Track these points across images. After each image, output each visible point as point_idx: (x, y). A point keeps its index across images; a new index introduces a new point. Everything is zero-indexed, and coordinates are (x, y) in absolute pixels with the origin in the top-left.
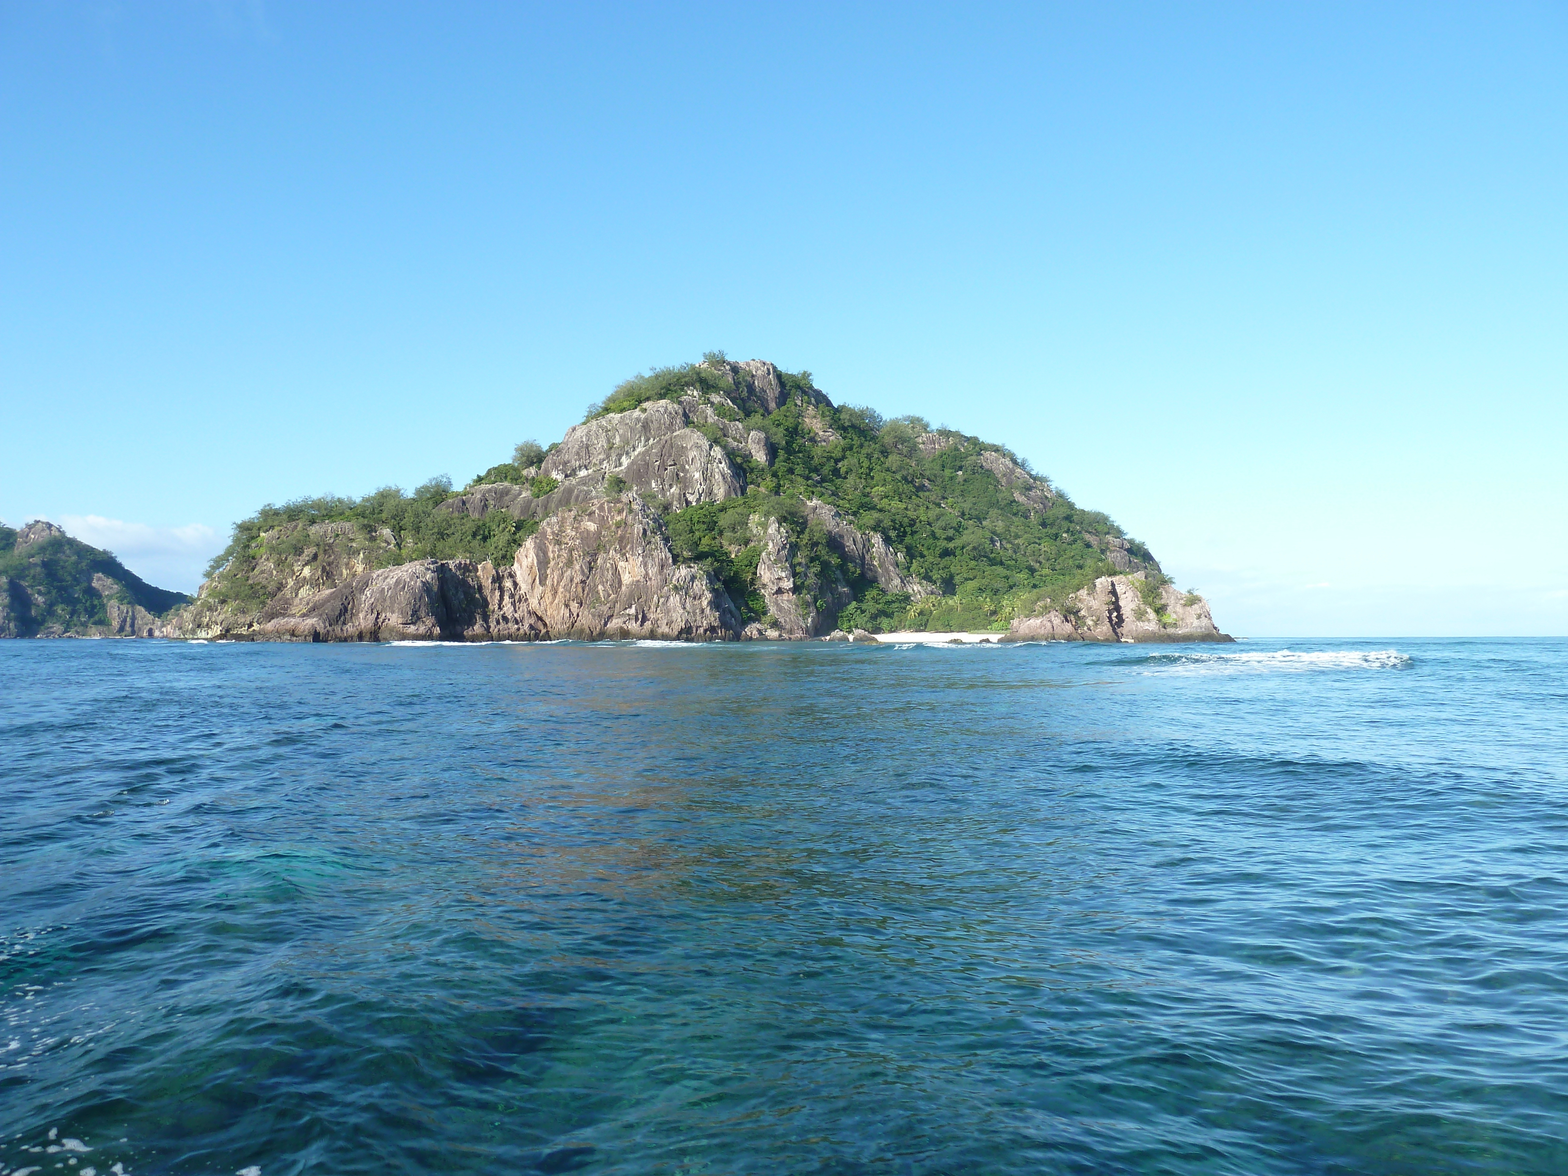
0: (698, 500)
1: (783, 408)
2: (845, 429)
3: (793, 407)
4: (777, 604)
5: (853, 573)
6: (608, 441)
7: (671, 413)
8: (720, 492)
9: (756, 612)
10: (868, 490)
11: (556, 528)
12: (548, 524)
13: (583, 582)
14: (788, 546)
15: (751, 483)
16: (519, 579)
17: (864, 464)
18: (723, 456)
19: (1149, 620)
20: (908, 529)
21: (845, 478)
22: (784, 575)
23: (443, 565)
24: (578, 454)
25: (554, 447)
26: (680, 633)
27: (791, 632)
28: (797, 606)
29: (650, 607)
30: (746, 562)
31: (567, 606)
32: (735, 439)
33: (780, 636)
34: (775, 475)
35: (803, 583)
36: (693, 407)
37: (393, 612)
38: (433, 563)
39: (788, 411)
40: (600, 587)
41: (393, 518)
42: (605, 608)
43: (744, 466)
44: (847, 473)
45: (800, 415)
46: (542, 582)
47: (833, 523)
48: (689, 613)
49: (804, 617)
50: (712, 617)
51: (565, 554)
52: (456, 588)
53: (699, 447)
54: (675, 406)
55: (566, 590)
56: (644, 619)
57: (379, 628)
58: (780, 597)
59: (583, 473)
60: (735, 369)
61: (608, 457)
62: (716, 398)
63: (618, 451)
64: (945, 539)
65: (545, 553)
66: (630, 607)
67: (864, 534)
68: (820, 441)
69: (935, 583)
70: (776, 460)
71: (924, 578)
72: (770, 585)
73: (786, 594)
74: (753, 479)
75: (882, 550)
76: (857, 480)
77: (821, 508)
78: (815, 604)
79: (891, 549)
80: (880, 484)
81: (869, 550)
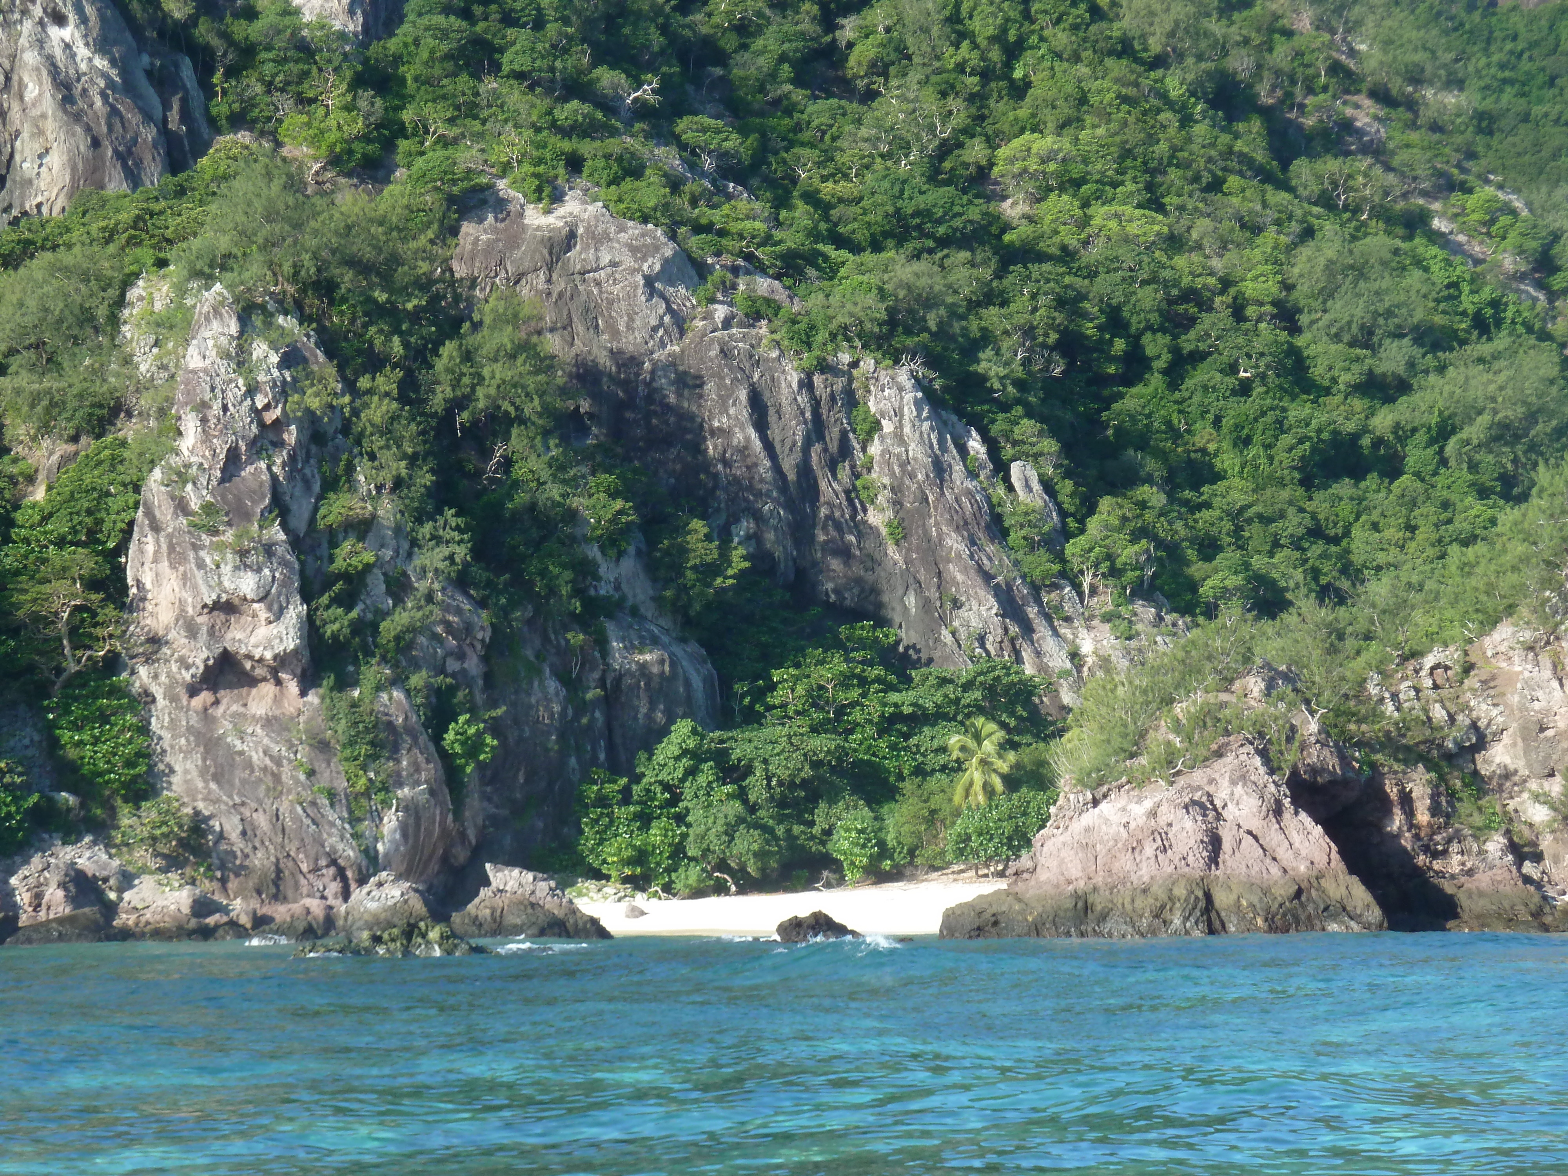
5: (710, 570)
9: (90, 784)
10: (976, 151)
14: (291, 435)
15: (238, 121)
20: (1157, 347)
21: (870, 96)
22: (254, 585)
27: (276, 884)
28: (322, 746)
33: (200, 907)
34: (379, 77)
35: (363, 627)
43: (205, 32)
47: (650, 314)
49: (363, 803)
58: (223, 704)
72: (178, 638)
73: (268, 689)
74: (251, 103)
75: (916, 451)
76: (930, 104)
77: (599, 240)
78: (437, 739)
79: (975, 445)
80: (1051, 120)
81: (845, 450)
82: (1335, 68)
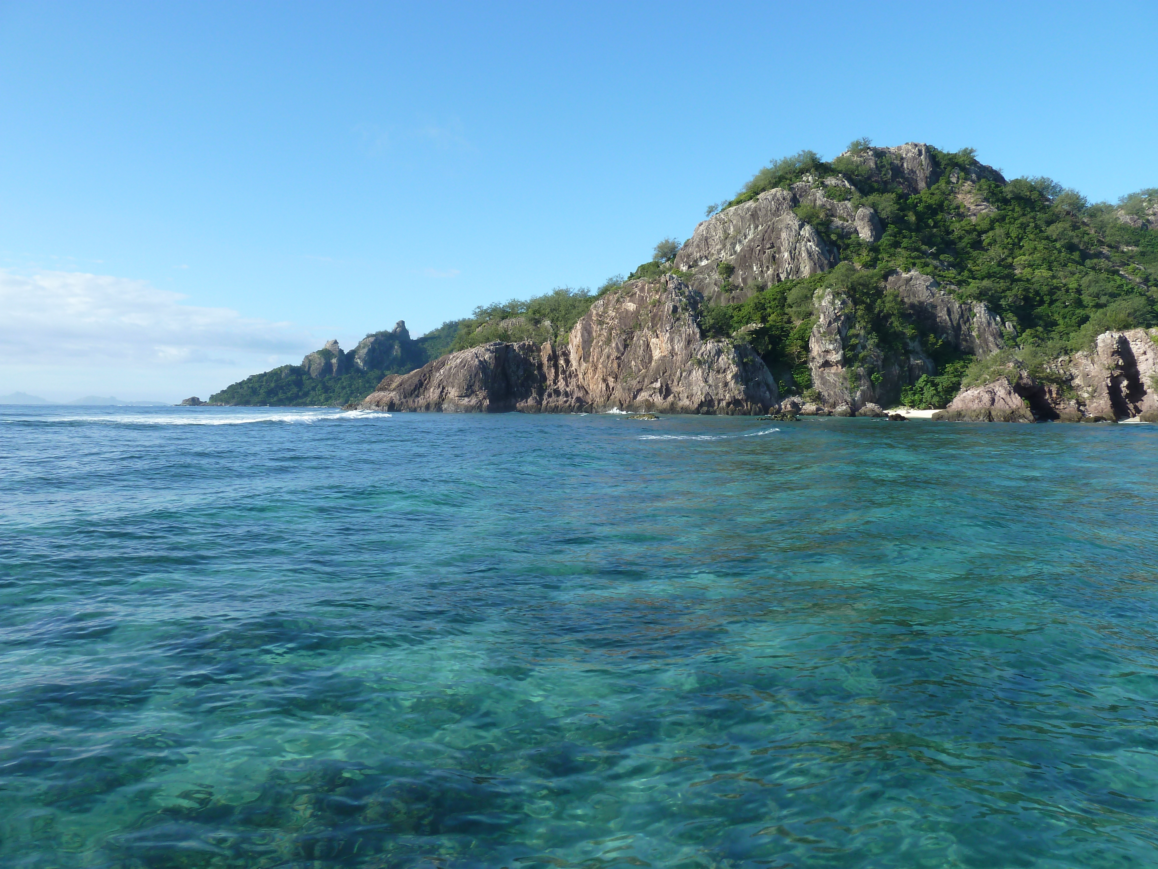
0: (787, 278)
1: (933, 187)
2: (1006, 201)
3: (945, 185)
4: (822, 378)
5: (934, 344)
6: (725, 231)
7: (778, 200)
8: (806, 270)
9: (799, 385)
10: (1010, 260)
11: (601, 310)
12: (595, 306)
13: (618, 358)
14: (842, 318)
15: (845, 259)
16: (570, 357)
18: (810, 234)
20: (1047, 298)
21: (987, 250)
22: (831, 347)
23: (507, 346)
24: (698, 246)
26: (701, 405)
27: (834, 405)
28: (845, 379)
29: (673, 381)
30: (798, 336)
31: (605, 380)
32: (841, 218)
33: (818, 409)
34: (875, 249)
35: (856, 355)
36: (805, 192)
37: (453, 387)
38: (497, 345)
39: (938, 189)
40: (633, 362)
42: (634, 382)
43: (839, 242)
44: (990, 244)
45: (952, 191)
46: (586, 360)
47: (927, 293)
48: (710, 386)
49: (853, 390)
50: (736, 390)
51: (605, 333)
52: (518, 367)
53: (788, 227)
54: (786, 192)
55: (604, 367)
56: (668, 392)
57: (443, 400)
58: (827, 370)
59: (704, 263)
60: (879, 154)
61: (724, 246)
62: (831, 181)
63: (732, 240)
64: (1094, 306)
65: (590, 333)
66: (657, 381)
67: (964, 303)
68: (968, 216)
70: (882, 235)
72: (817, 357)
73: (835, 367)
74: (848, 255)
75: (983, 320)
76: (1000, 251)
77: (917, 279)
78: (870, 377)
79: (998, 318)
80: (1027, 253)
81: (968, 320)
82: (1099, 241)
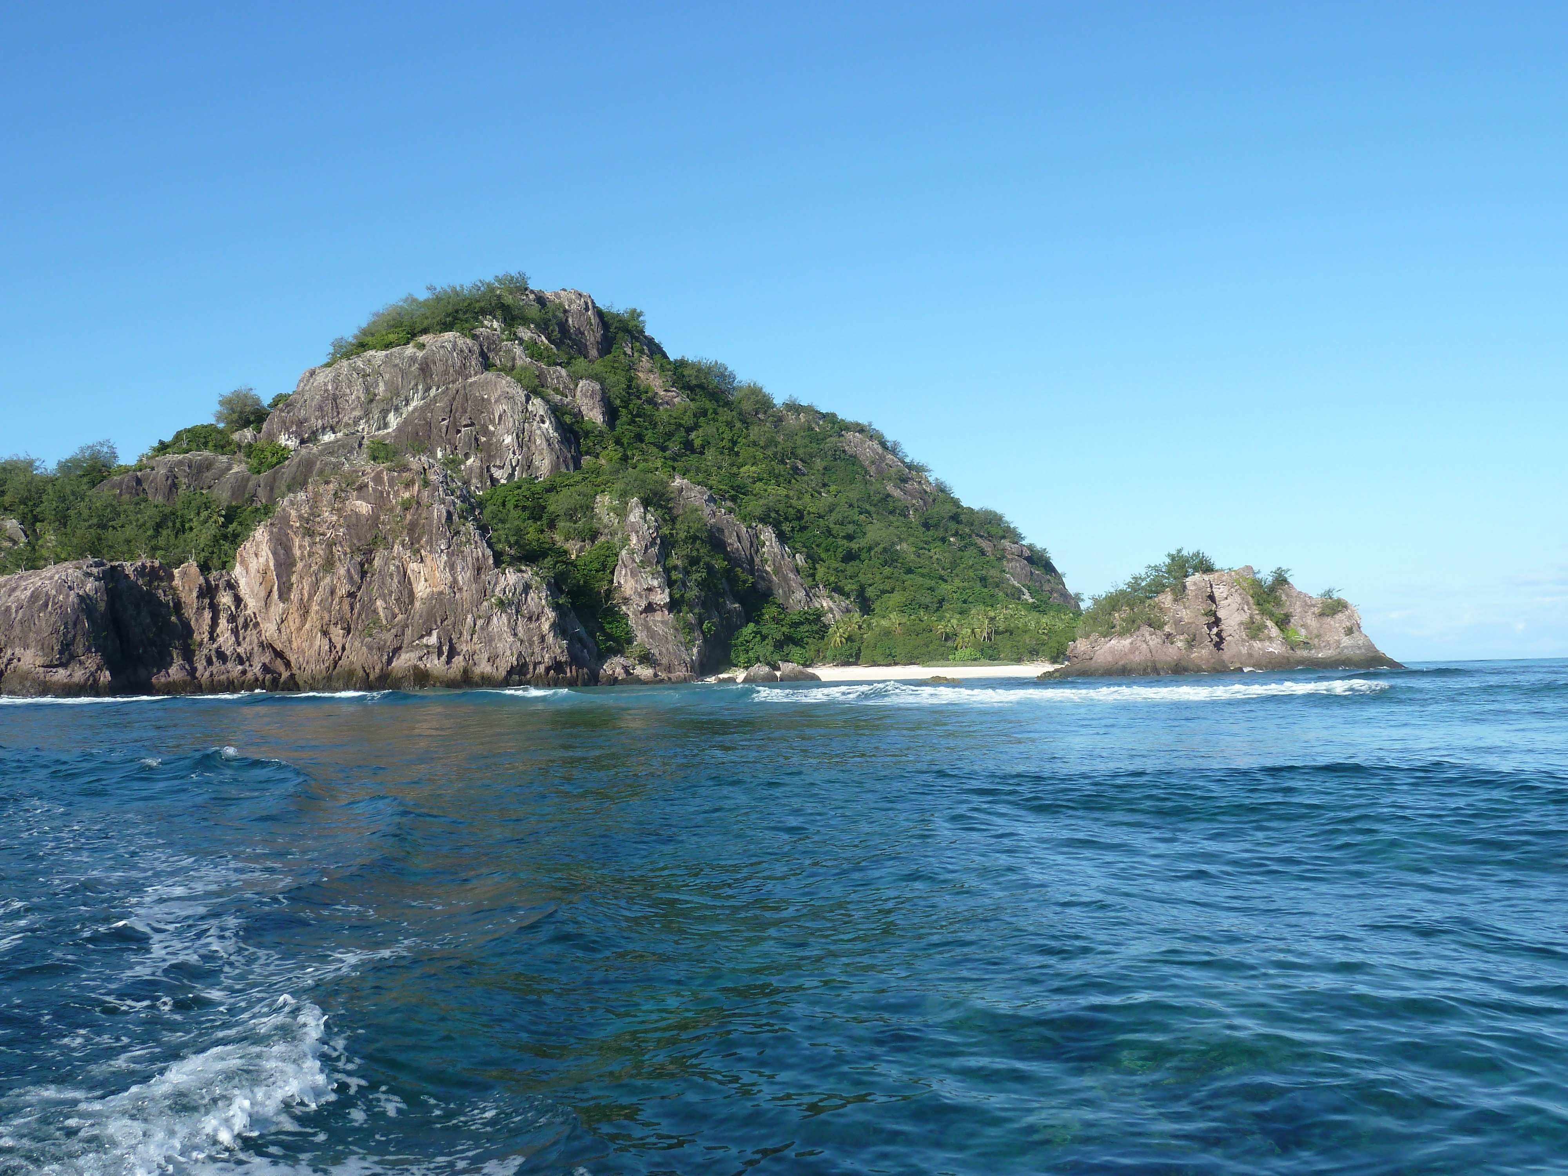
0: (511, 476)
1: (609, 357)
2: (691, 389)
3: (622, 356)
4: (648, 628)
5: (743, 582)
6: (367, 390)
7: (462, 351)
8: (544, 464)
9: (616, 640)
11: (305, 510)
12: (292, 503)
13: (351, 595)
14: (658, 541)
16: (244, 590)
17: (725, 436)
18: (546, 412)
19: (1270, 638)
21: (702, 453)
22: (655, 583)
23: (113, 568)
24: (320, 408)
25: (279, 399)
26: (510, 673)
27: (669, 669)
28: (676, 629)
29: (461, 634)
30: (596, 565)
31: (325, 633)
32: (556, 390)
33: (656, 675)
34: (618, 442)
35: (682, 596)
36: (494, 344)
37: (26, 647)
38: (97, 565)
39: (615, 361)
40: (379, 603)
41: (23, 502)
42: (388, 637)
43: (576, 427)
44: (703, 447)
45: (630, 368)
46: (284, 596)
47: (707, 511)
48: (522, 641)
49: (688, 646)
50: (557, 648)
51: (320, 550)
52: (138, 606)
53: (510, 398)
54: (468, 341)
55: (324, 608)
56: (453, 653)
58: (650, 617)
59: (328, 437)
60: (541, 300)
61: (367, 414)
62: (525, 333)
63: (383, 405)
64: (844, 537)
65: (288, 550)
66: (429, 634)
67: (750, 527)
68: (661, 404)
69: (848, 596)
70: (618, 422)
71: (834, 590)
72: (636, 598)
73: (659, 613)
74: (589, 448)
75: (776, 550)
76: (718, 456)
77: (689, 489)
78: (701, 628)
79: (788, 549)
80: (749, 462)
81: (759, 549)
